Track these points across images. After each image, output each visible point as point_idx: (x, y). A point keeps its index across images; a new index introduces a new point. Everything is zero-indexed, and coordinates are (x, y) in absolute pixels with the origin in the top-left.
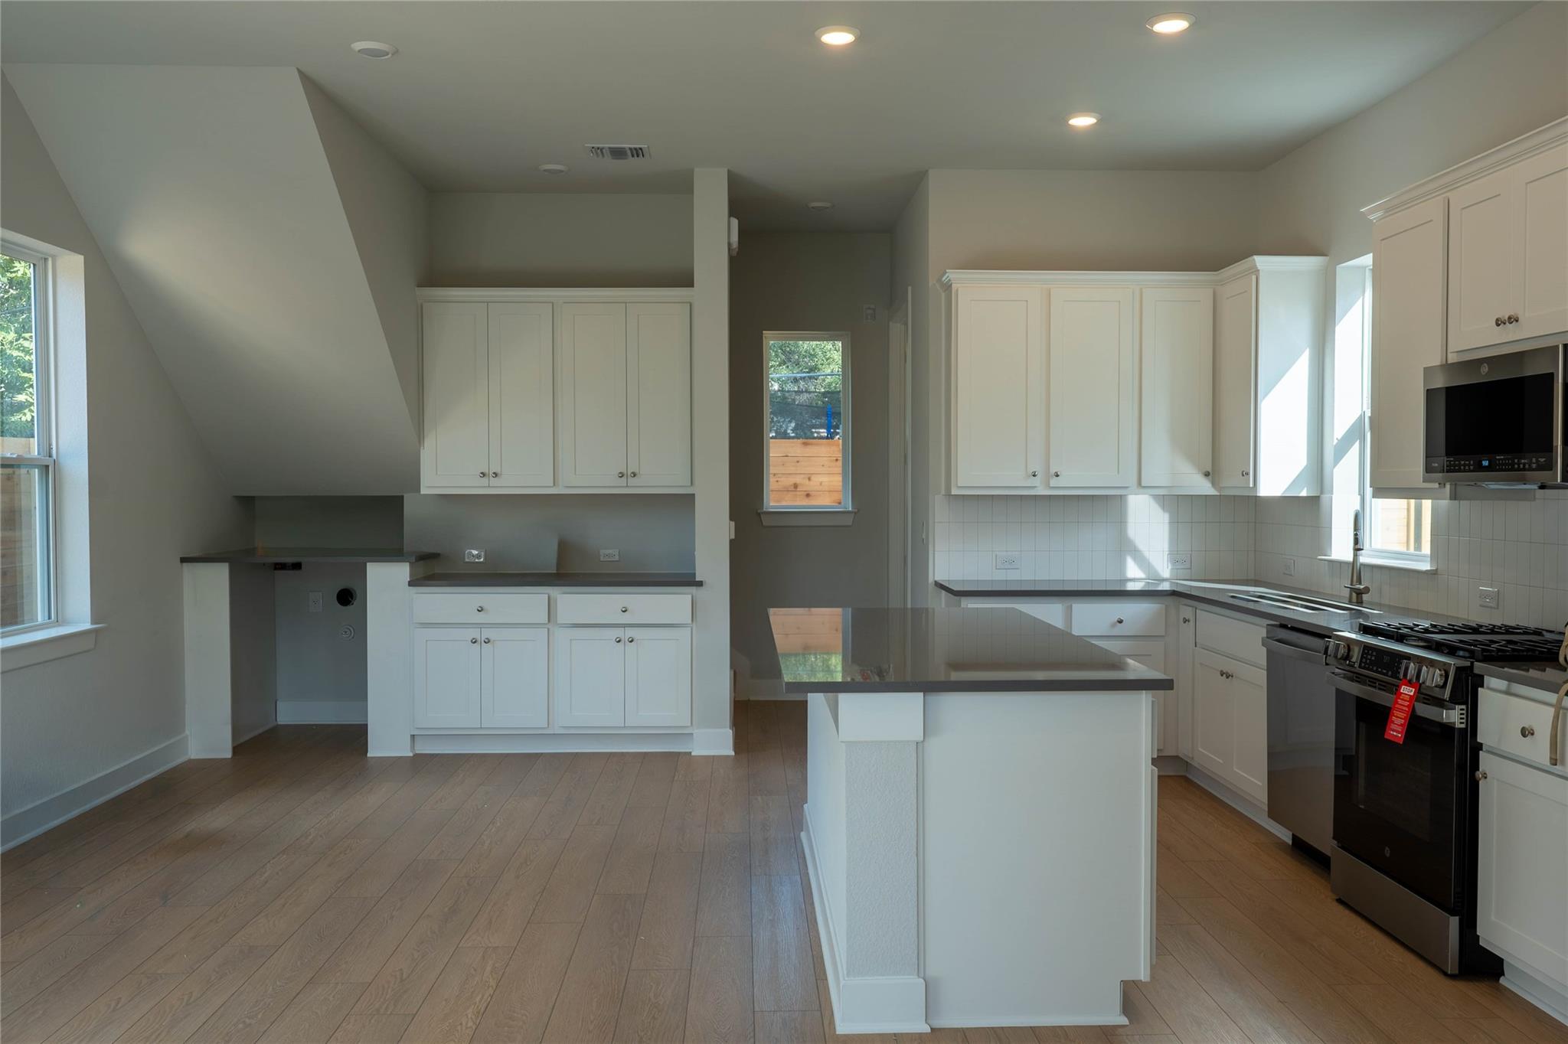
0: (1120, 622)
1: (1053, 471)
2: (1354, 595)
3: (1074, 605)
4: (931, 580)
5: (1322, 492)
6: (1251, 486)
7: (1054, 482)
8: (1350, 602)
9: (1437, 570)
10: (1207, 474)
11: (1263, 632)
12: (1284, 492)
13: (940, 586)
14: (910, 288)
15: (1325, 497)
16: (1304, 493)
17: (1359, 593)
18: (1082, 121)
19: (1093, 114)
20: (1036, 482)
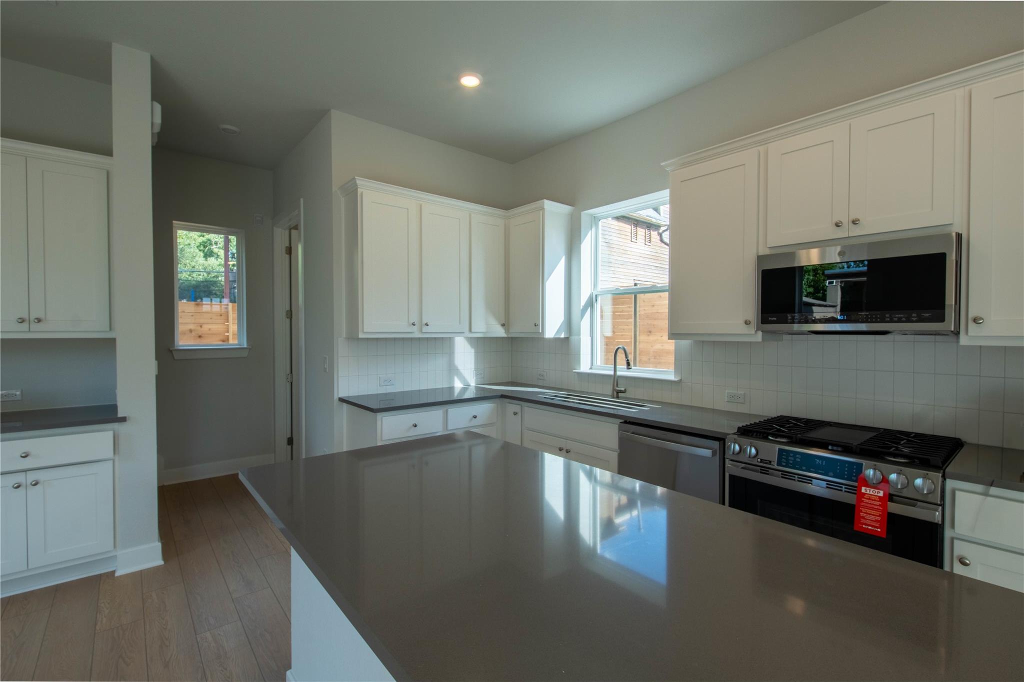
0: (475, 417)
1: (424, 322)
2: (615, 393)
3: (449, 410)
4: (336, 397)
5: (570, 335)
6: (540, 332)
7: (425, 329)
8: (613, 398)
9: (681, 380)
10: (503, 325)
11: (617, 427)
12: (555, 335)
13: (342, 400)
14: (302, 200)
15: (573, 338)
16: (562, 336)
17: (618, 392)
18: (470, 81)
19: (478, 75)
20: (415, 329)
